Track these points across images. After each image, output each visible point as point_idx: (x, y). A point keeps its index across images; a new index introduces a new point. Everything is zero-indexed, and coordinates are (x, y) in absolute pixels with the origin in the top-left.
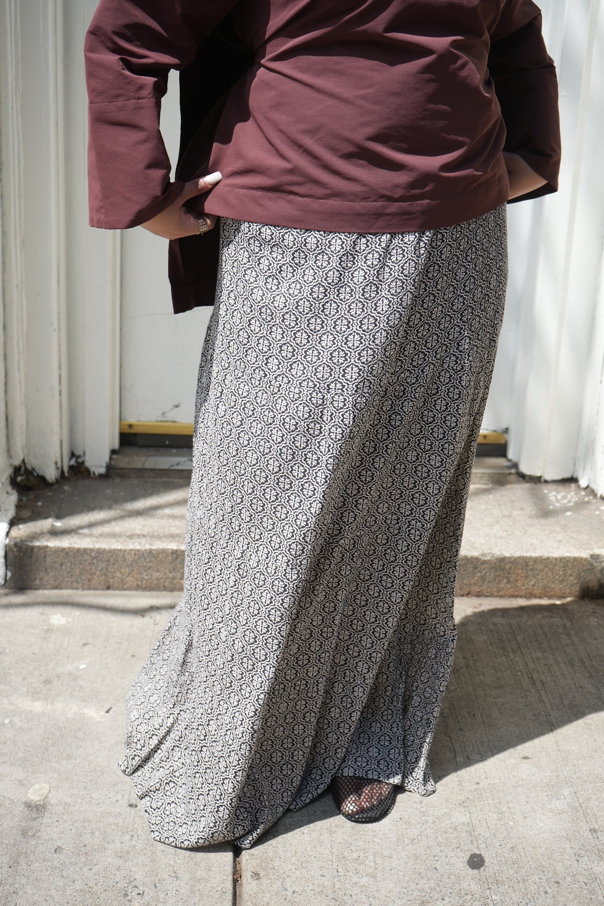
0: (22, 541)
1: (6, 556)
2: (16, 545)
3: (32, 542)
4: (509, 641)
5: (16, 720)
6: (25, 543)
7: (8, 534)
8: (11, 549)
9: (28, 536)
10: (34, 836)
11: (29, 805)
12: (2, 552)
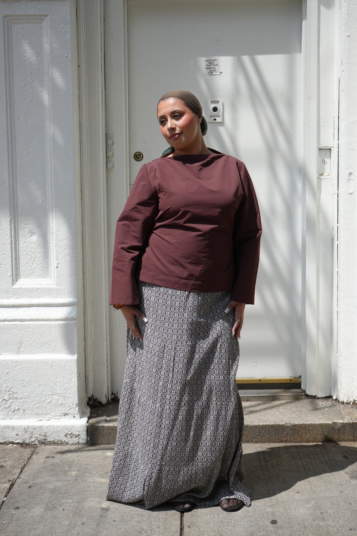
0: (94, 424)
1: (87, 431)
2: (91, 426)
3: (98, 424)
4: (297, 456)
5: (95, 484)
6: (95, 425)
7: (88, 422)
8: (89, 428)
9: (96, 422)
10: (105, 517)
11: (102, 509)
12: (86, 429)
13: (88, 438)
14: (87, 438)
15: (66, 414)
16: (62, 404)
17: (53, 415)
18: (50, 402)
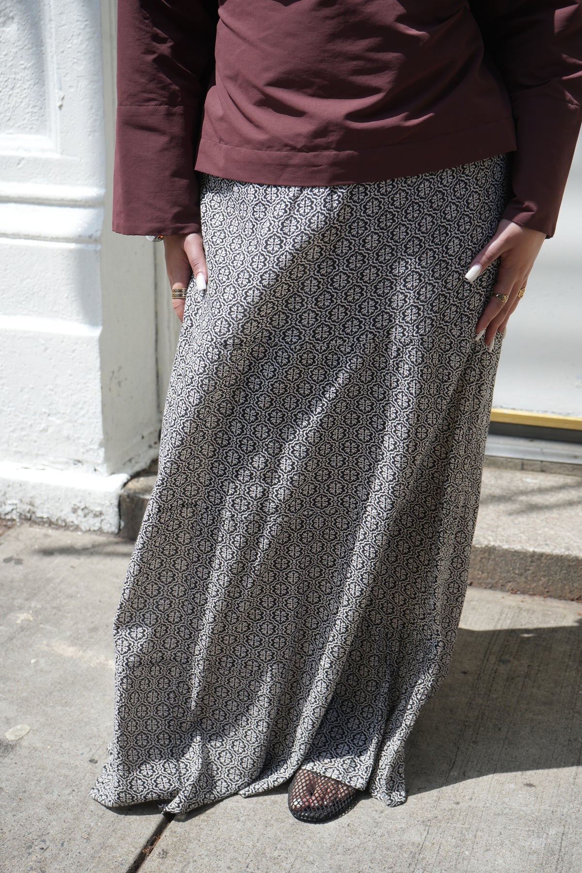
0: (135, 493)
1: (119, 506)
2: (128, 496)
3: (143, 494)
5: (42, 661)
6: (137, 495)
7: (125, 484)
8: (124, 500)
9: (142, 489)
12: (116, 502)
13: (123, 524)
14: (120, 523)
15: (79, 462)
16: (68, 438)
17: (51, 459)
18: (45, 430)
